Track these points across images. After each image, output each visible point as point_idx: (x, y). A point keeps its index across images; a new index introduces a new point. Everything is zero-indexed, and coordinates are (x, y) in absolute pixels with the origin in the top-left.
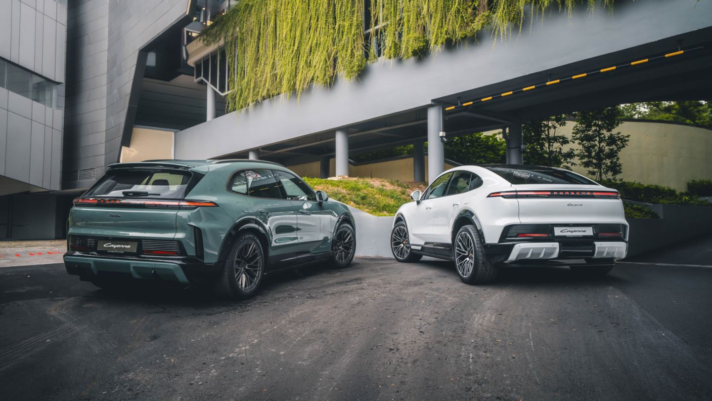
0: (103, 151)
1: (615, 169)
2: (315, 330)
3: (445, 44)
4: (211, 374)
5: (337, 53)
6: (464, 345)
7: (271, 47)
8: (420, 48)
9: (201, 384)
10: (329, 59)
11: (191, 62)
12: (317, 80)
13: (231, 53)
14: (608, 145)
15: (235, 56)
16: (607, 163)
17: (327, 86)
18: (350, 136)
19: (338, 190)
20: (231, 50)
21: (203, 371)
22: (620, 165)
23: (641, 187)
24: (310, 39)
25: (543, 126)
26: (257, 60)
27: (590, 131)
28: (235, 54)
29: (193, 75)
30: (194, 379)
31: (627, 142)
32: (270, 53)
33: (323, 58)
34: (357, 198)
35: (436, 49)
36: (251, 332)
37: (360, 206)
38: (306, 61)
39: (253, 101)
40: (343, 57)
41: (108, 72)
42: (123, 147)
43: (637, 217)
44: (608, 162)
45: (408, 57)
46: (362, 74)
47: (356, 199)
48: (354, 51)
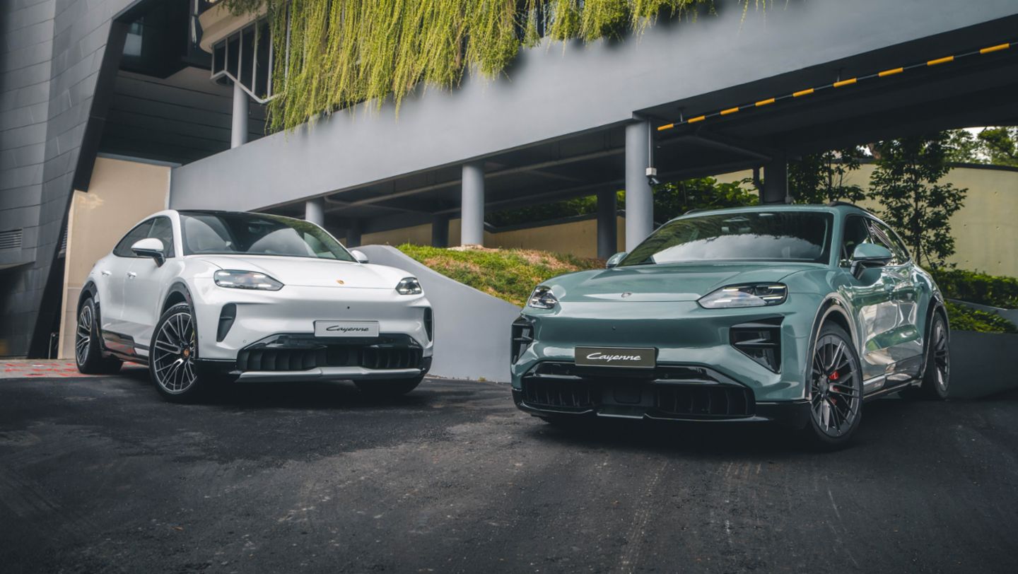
0: (38, 200)
1: (943, 246)
2: (437, 483)
3: (658, 15)
4: (244, 549)
5: (467, 28)
6: (712, 507)
7: (352, 19)
8: (614, 21)
9: (226, 565)
10: (454, 39)
11: (207, 44)
12: (431, 76)
13: (278, 29)
14: (931, 204)
15: (286, 34)
16: (929, 237)
17: (450, 86)
18: (487, 176)
19: (465, 267)
20: (278, 23)
21: (230, 545)
22: (951, 241)
23: (986, 280)
24: (420, 4)
25: (821, 169)
26: (326, 40)
27: (899, 180)
28: (286, 31)
29: (210, 69)
30: (213, 556)
31: (962, 200)
32: (348, 28)
33: (443, 38)
34: (500, 281)
35: (643, 24)
36: (317, 484)
37: (505, 295)
38: (413, 43)
39: (315, 112)
40: (480, 35)
41: (53, 58)
42: (76, 192)
43: (981, 331)
44: (931, 234)
45: (594, 38)
46: (512, 66)
47: (498, 284)
48: (499, 25)
